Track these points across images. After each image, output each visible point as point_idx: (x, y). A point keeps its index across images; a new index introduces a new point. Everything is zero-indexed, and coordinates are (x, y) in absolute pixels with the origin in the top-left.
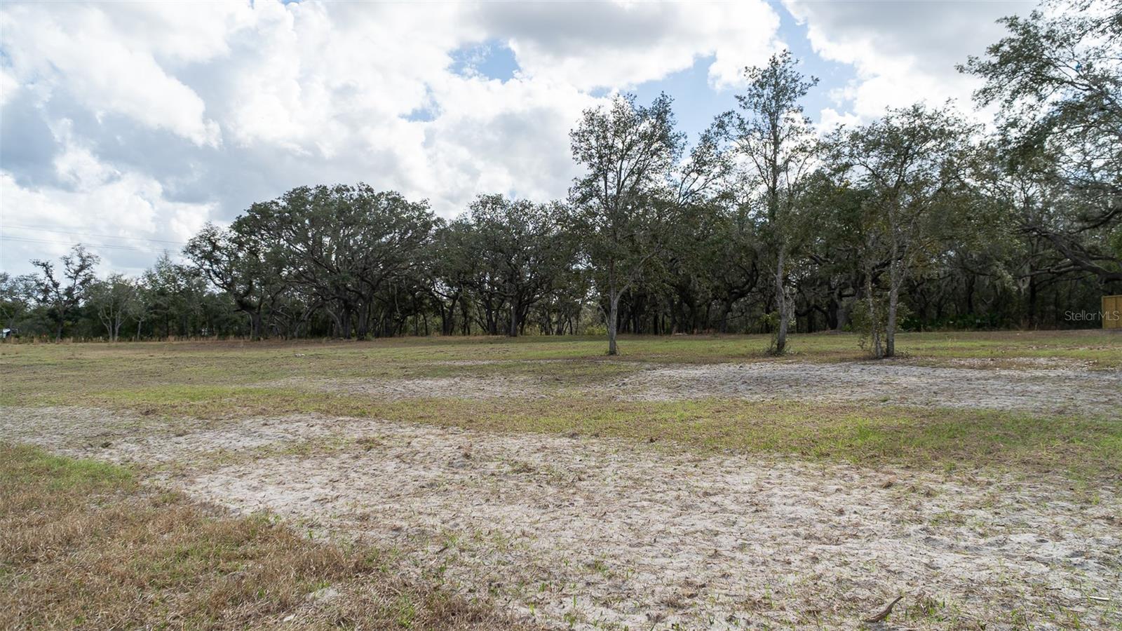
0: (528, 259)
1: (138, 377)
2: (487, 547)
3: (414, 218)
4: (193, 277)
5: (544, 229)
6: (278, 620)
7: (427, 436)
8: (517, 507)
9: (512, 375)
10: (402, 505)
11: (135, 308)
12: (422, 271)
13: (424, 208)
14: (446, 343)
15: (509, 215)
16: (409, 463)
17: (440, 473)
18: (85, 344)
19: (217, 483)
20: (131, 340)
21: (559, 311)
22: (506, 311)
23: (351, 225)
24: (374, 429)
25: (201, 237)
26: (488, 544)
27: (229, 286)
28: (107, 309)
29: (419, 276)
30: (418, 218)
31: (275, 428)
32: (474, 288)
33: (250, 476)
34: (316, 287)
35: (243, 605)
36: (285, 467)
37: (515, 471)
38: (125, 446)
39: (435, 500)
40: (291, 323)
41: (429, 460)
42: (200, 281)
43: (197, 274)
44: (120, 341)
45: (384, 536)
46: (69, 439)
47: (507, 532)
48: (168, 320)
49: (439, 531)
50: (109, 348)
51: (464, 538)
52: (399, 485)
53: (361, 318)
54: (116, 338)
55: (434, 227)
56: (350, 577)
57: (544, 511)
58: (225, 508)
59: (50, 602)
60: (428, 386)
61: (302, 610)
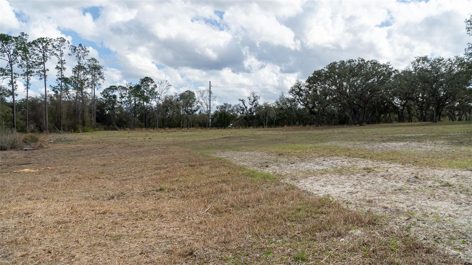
0: (442, 85)
1: (275, 141)
2: (431, 220)
3: (383, 71)
4: (293, 102)
5: (451, 70)
6: (337, 240)
7: (395, 168)
8: (445, 203)
9: (436, 140)
10: (387, 198)
11: (272, 115)
12: (388, 94)
13: (388, 66)
14: (401, 126)
15: (431, 65)
16: (388, 179)
17: (404, 185)
18: (256, 129)
19: (308, 183)
20: (271, 127)
21: (459, 109)
22: (430, 110)
23: (355, 76)
24: (370, 164)
25: (295, 86)
26: (431, 218)
27: (306, 105)
28: (263, 116)
29: (387, 97)
30: (386, 70)
31: (328, 162)
32: (413, 101)
33: (320, 181)
34: (341, 104)
35: (323, 232)
36: (334, 178)
37: (442, 186)
38: (273, 167)
39: (402, 197)
40: (331, 119)
41: (398, 178)
42: (295, 104)
43: (294, 101)
44: (268, 128)
45: (380, 210)
46: (254, 164)
47: (441, 214)
48: (284, 119)
49: (405, 210)
50: (264, 130)
51: (419, 214)
52: (384, 188)
53: (361, 117)
54: (267, 126)
55: (394, 74)
56: (366, 226)
57: (460, 206)
58: (312, 193)
59: (255, 222)
60: (394, 145)
61: (347, 237)
